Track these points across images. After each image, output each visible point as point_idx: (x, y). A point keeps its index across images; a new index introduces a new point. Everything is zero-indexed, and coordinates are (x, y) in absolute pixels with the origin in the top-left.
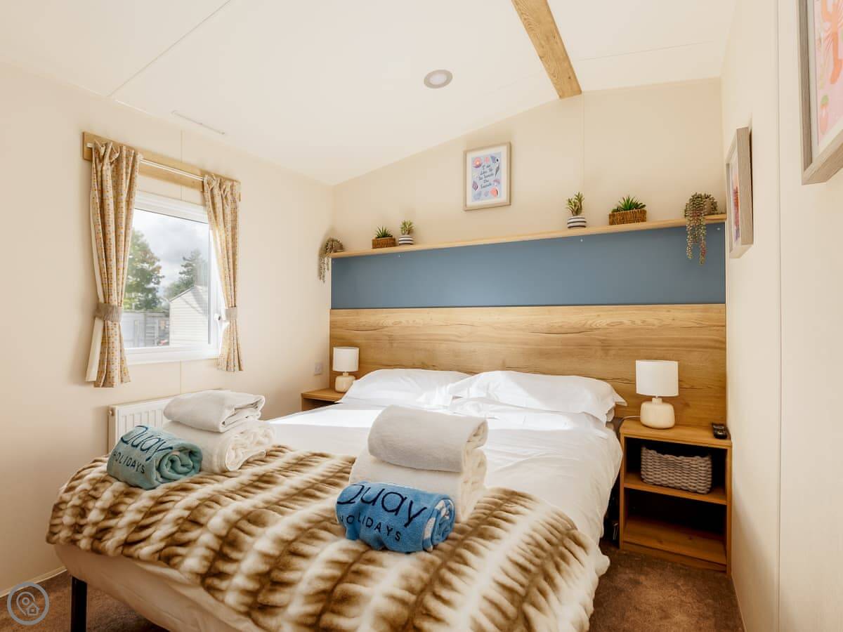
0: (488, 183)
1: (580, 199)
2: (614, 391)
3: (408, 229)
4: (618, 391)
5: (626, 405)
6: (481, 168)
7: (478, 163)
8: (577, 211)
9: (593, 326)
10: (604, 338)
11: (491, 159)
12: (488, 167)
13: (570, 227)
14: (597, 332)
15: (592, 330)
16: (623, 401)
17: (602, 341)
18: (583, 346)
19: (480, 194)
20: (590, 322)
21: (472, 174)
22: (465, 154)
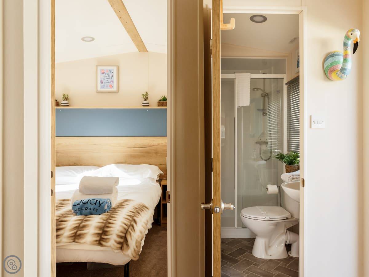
0: (107, 82)
1: (147, 94)
2: (159, 169)
3: (66, 98)
4: (161, 169)
5: (163, 174)
6: (104, 74)
7: (103, 72)
8: (146, 99)
9: (152, 144)
10: (156, 149)
11: (109, 71)
12: (108, 74)
13: (143, 105)
14: (153, 147)
15: (151, 146)
16: (162, 172)
17: (155, 150)
18: (148, 152)
19: (104, 86)
20: (150, 143)
21: (100, 77)
22: (97, 66)
